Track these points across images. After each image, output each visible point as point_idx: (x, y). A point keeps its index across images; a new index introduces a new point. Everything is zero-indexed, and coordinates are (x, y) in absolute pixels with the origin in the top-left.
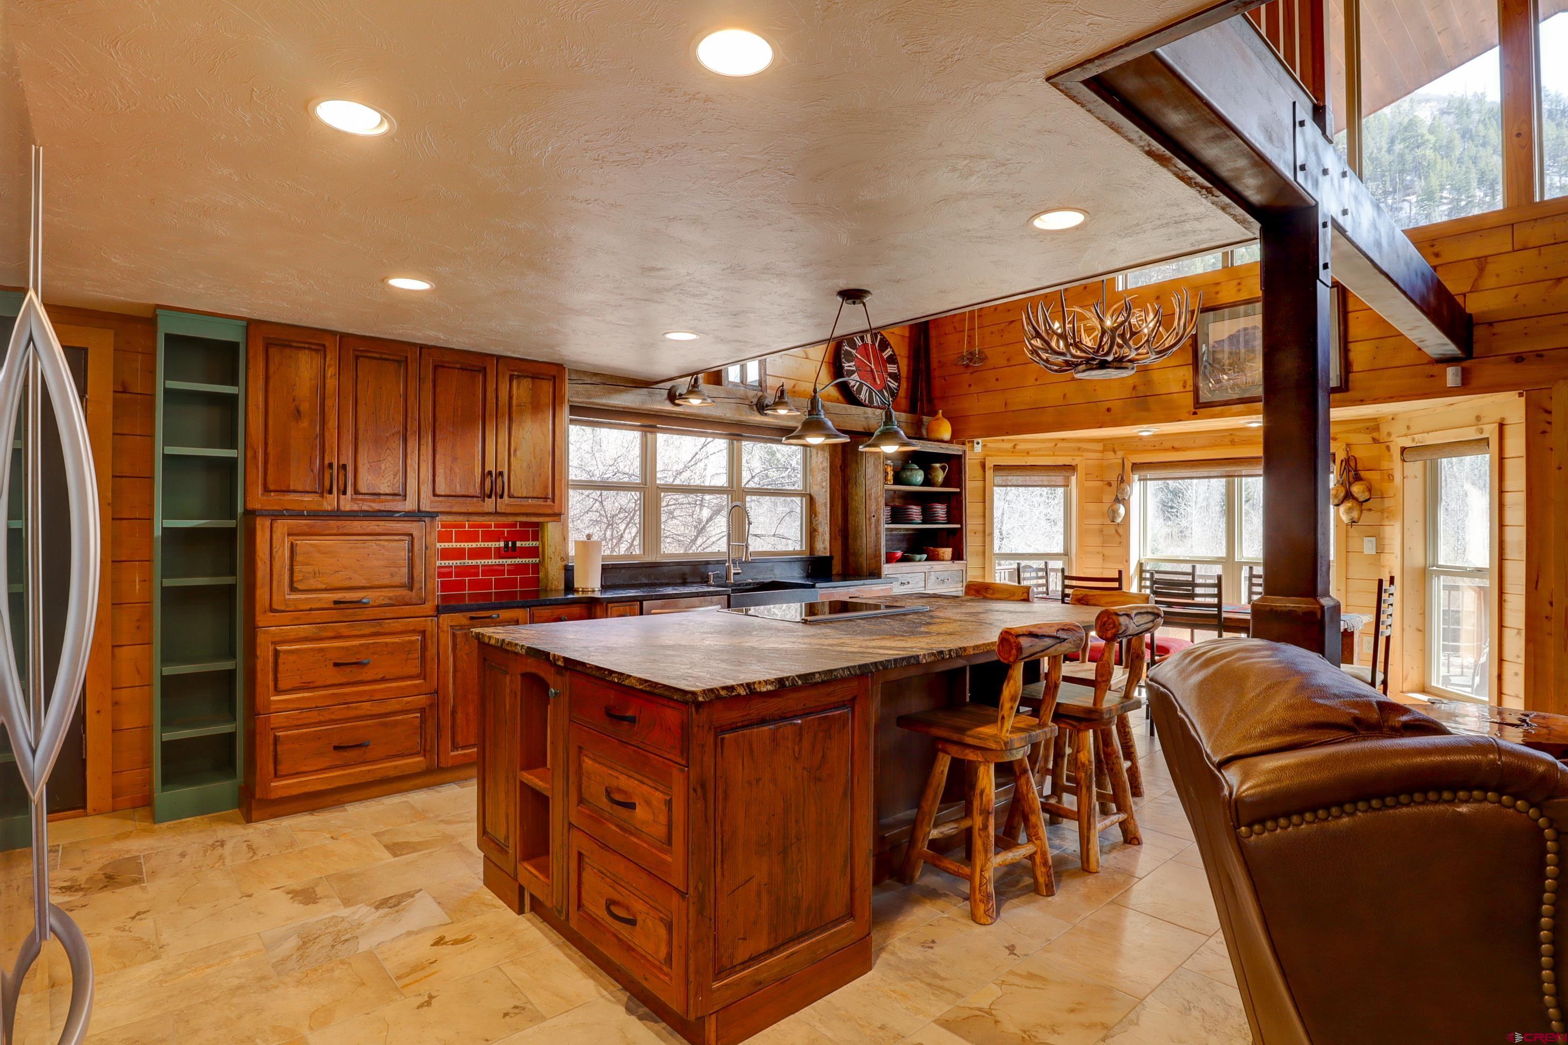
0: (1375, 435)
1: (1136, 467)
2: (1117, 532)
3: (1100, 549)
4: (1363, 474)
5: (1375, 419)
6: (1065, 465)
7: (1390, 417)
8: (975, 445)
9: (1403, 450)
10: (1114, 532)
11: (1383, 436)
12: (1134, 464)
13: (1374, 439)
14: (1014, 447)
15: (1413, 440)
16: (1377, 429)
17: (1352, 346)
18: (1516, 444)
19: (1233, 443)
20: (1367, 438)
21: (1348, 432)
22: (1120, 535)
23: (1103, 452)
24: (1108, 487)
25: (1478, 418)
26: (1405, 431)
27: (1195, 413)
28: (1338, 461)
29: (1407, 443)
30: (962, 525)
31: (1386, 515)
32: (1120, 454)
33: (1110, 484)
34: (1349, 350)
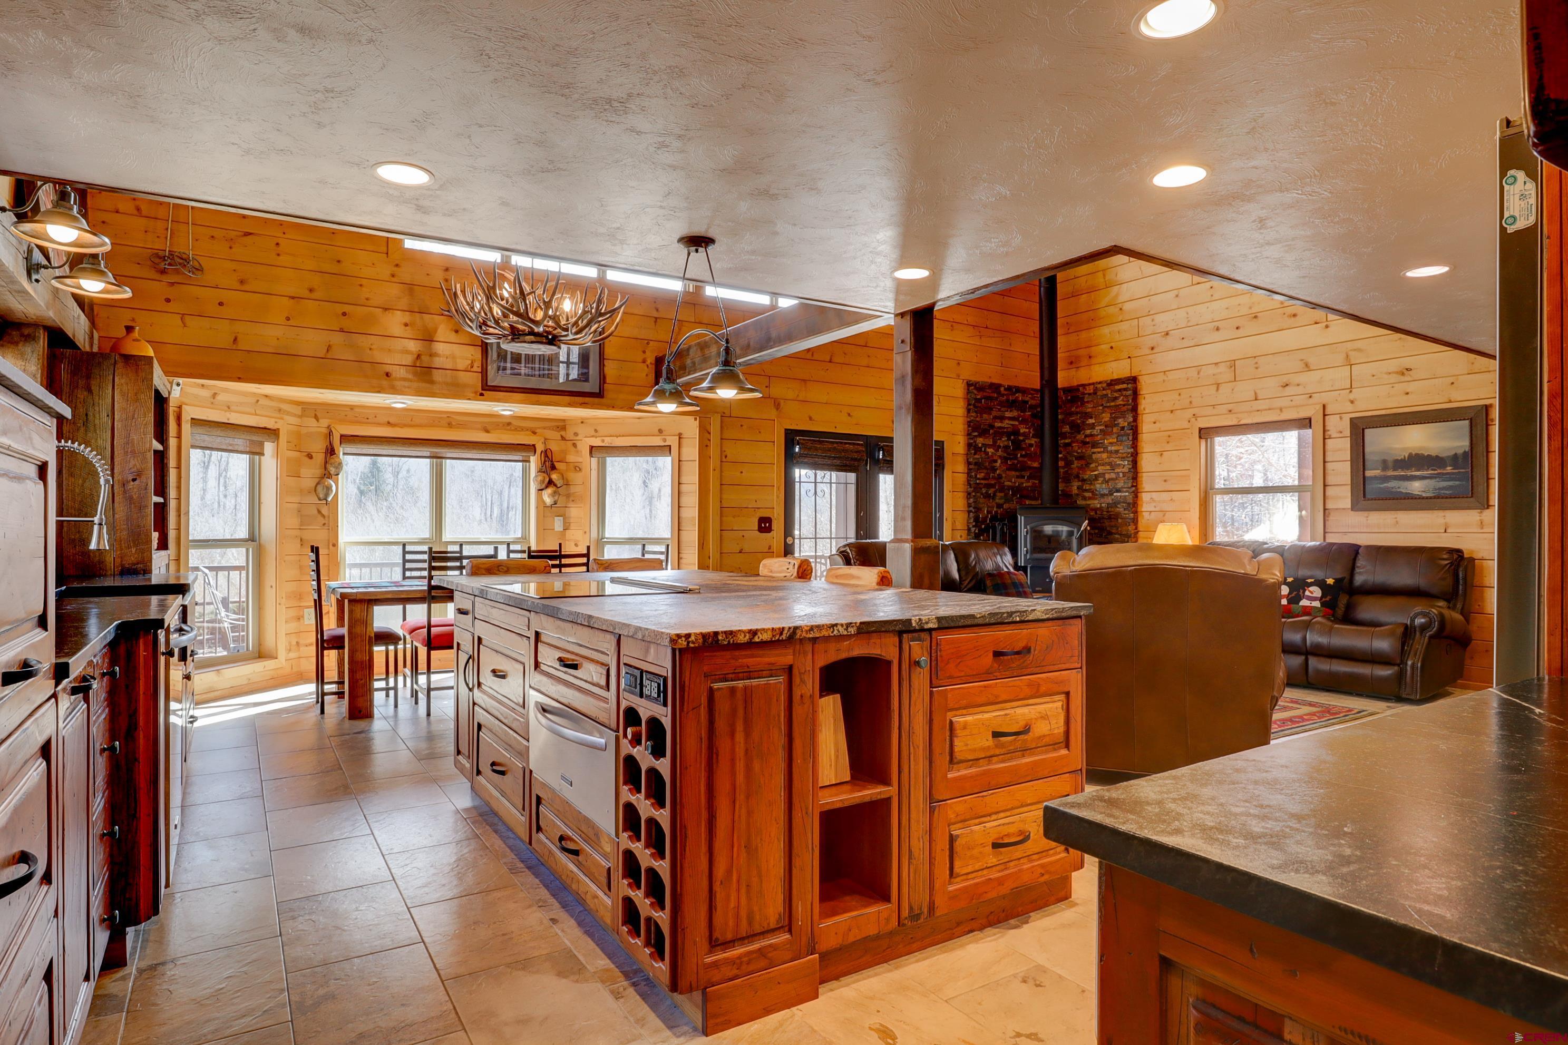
0: (563, 433)
1: (345, 439)
2: (319, 512)
3: (297, 533)
4: (557, 464)
5: (564, 420)
6: (265, 428)
7: (580, 421)
8: (175, 387)
9: (592, 448)
10: (316, 512)
11: (569, 434)
12: (342, 436)
13: (562, 436)
14: (214, 395)
15: (603, 441)
16: (564, 428)
17: (606, 362)
18: (691, 452)
19: (450, 425)
20: (556, 435)
21: (544, 428)
22: (324, 516)
23: (300, 417)
24: (307, 459)
25: (660, 431)
26: (593, 433)
27: (482, 395)
28: (538, 452)
29: (597, 442)
30: (165, 499)
31: (571, 499)
32: (324, 423)
33: (310, 456)
34: (604, 365)
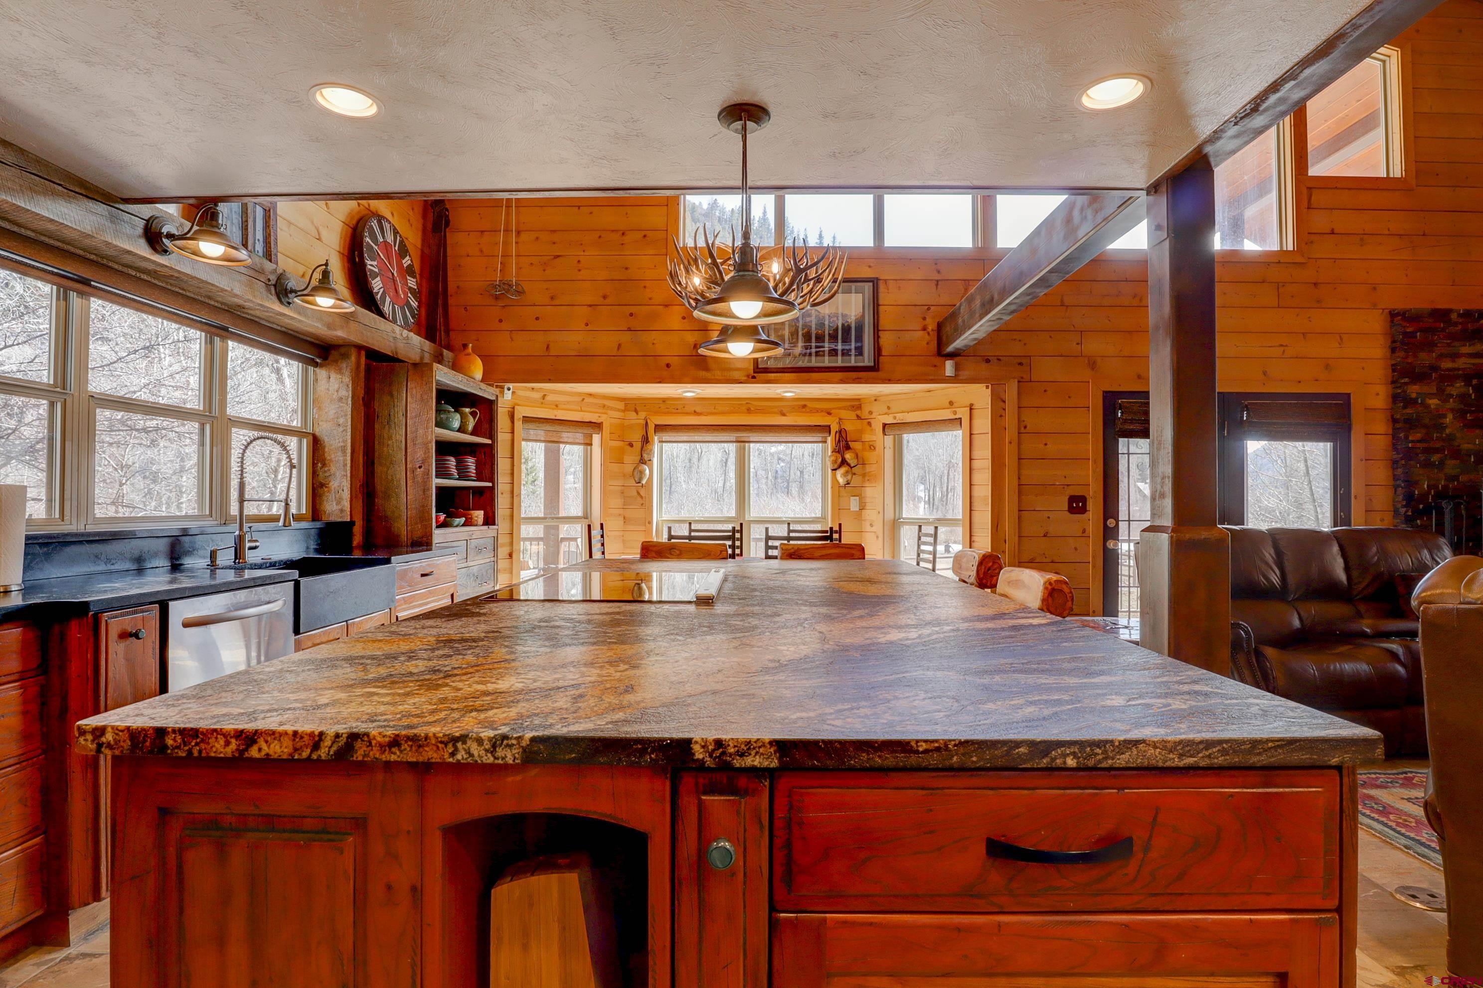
0: (859, 412)
1: (659, 428)
2: (638, 493)
3: (621, 511)
4: (851, 444)
5: (859, 400)
6: (592, 422)
7: (873, 399)
8: (506, 391)
9: (885, 425)
10: (636, 494)
11: (864, 414)
12: (656, 426)
13: (858, 416)
14: (544, 396)
15: (895, 418)
16: (859, 407)
17: (883, 334)
18: (983, 424)
19: (749, 411)
20: (851, 415)
21: (840, 408)
22: (642, 497)
23: (624, 411)
24: (629, 447)
25: (951, 403)
26: (886, 410)
27: (754, 378)
28: (833, 433)
29: (889, 420)
30: (494, 485)
31: (867, 478)
32: (642, 415)
33: (631, 445)
34: (881, 337)
